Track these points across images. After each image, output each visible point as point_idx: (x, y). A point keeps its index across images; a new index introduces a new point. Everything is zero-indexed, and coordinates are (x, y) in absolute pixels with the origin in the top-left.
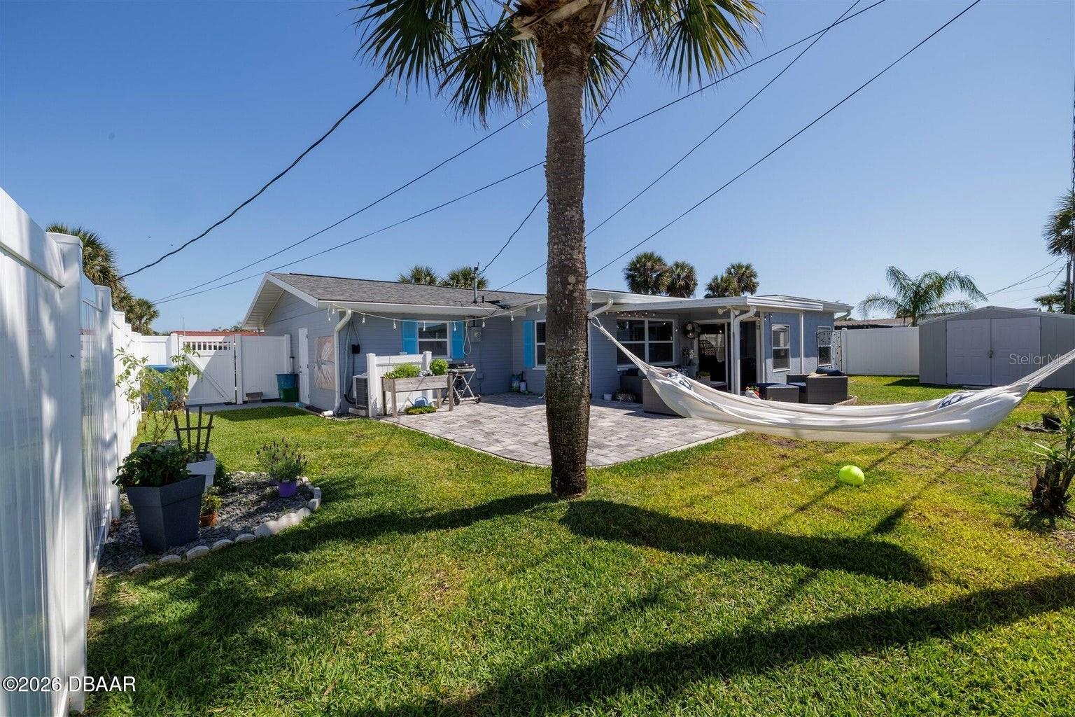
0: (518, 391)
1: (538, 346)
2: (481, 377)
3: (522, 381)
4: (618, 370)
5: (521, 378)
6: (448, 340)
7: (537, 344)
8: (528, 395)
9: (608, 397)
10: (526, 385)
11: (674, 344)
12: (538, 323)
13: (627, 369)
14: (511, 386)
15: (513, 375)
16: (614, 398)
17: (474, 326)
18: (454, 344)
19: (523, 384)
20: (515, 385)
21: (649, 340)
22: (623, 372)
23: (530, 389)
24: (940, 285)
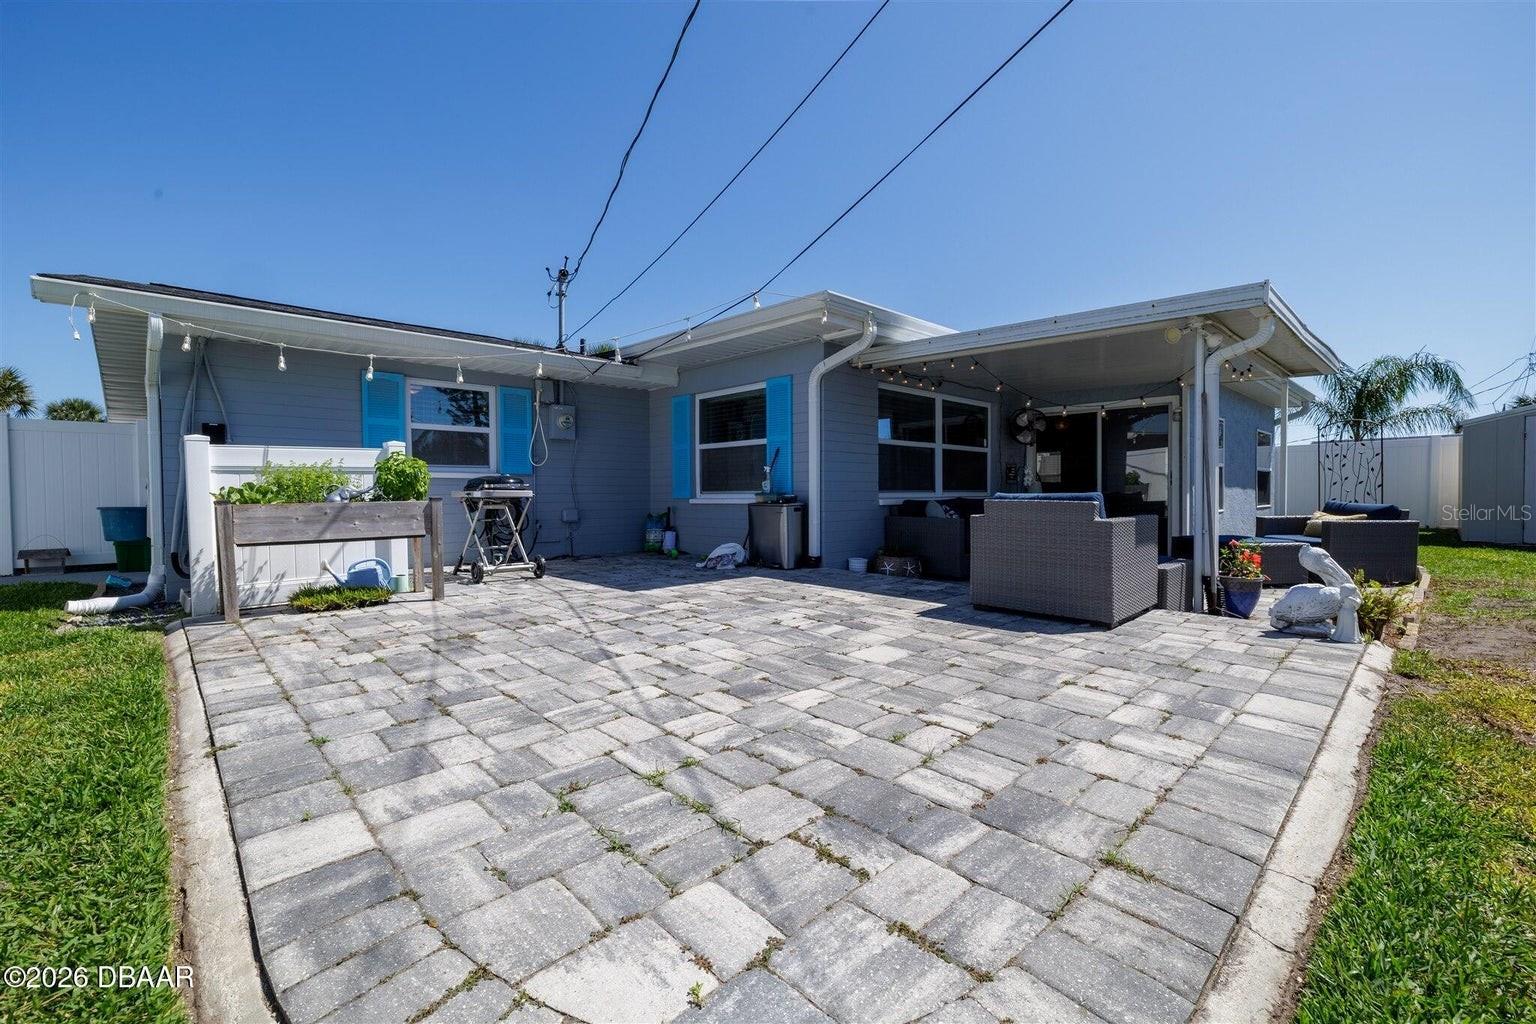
0: (659, 551)
1: (703, 452)
2: (575, 518)
3: (668, 528)
4: (881, 502)
5: (666, 522)
6: (492, 431)
7: (699, 447)
8: (676, 558)
9: (858, 564)
10: (677, 537)
11: (989, 455)
12: (703, 402)
13: (900, 502)
14: (643, 539)
15: (650, 516)
16: (872, 567)
17: (557, 402)
18: (505, 439)
19: (669, 536)
20: (653, 536)
21: (944, 442)
22: (890, 507)
23: (684, 547)
24: (1403, 377)
